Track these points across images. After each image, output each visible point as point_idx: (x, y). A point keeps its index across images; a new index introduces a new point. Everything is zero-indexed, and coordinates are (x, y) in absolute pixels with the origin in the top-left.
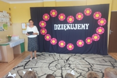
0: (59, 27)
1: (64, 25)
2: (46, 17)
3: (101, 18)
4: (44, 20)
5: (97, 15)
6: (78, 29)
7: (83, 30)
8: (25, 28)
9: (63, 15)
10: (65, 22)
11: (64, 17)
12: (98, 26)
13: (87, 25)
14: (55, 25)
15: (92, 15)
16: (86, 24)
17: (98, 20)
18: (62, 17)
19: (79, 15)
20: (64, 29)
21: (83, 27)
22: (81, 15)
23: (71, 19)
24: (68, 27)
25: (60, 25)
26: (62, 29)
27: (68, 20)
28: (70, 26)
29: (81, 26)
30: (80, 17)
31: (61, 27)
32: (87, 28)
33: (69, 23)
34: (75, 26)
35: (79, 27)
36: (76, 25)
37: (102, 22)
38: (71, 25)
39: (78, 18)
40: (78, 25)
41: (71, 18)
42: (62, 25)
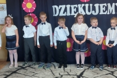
1: (73, 6)
6: (102, 13)
14: (54, 7)
20: (73, 14)
21: (111, 9)
26: (69, 14)
28: (84, 8)
29: (107, 8)
33: (81, 3)
34: (94, 9)
35: (102, 9)
36: (97, 5)
38: (87, 5)
40: (101, 5)
42: (68, 6)
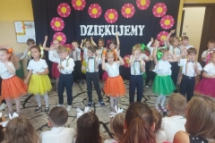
0: (90, 30)
1: (100, 27)
2: (64, 10)
3: (167, 14)
4: (59, 16)
5: (160, 10)
6: (126, 34)
7: (134, 36)
8: (22, 31)
9: (97, 8)
10: (101, 20)
11: (99, 11)
12: (161, 30)
13: (141, 28)
14: (82, 26)
15: (150, 9)
16: (140, 26)
17: (161, 18)
18: (95, 11)
19: (126, 7)
20: (100, 34)
21: (134, 30)
22: (130, 7)
23: (111, 16)
24: (107, 30)
25: (91, 27)
26: (96, 34)
27: (108, 16)
28: (110, 29)
29: (130, 30)
30: (128, 11)
31: (93, 30)
32: (141, 34)
33: (108, 24)
34: (119, 30)
35: (126, 30)
36: (122, 27)
37: (167, 22)
38: (113, 26)
39: (126, 14)
40: (126, 27)
41: (113, 13)
42: (96, 26)
